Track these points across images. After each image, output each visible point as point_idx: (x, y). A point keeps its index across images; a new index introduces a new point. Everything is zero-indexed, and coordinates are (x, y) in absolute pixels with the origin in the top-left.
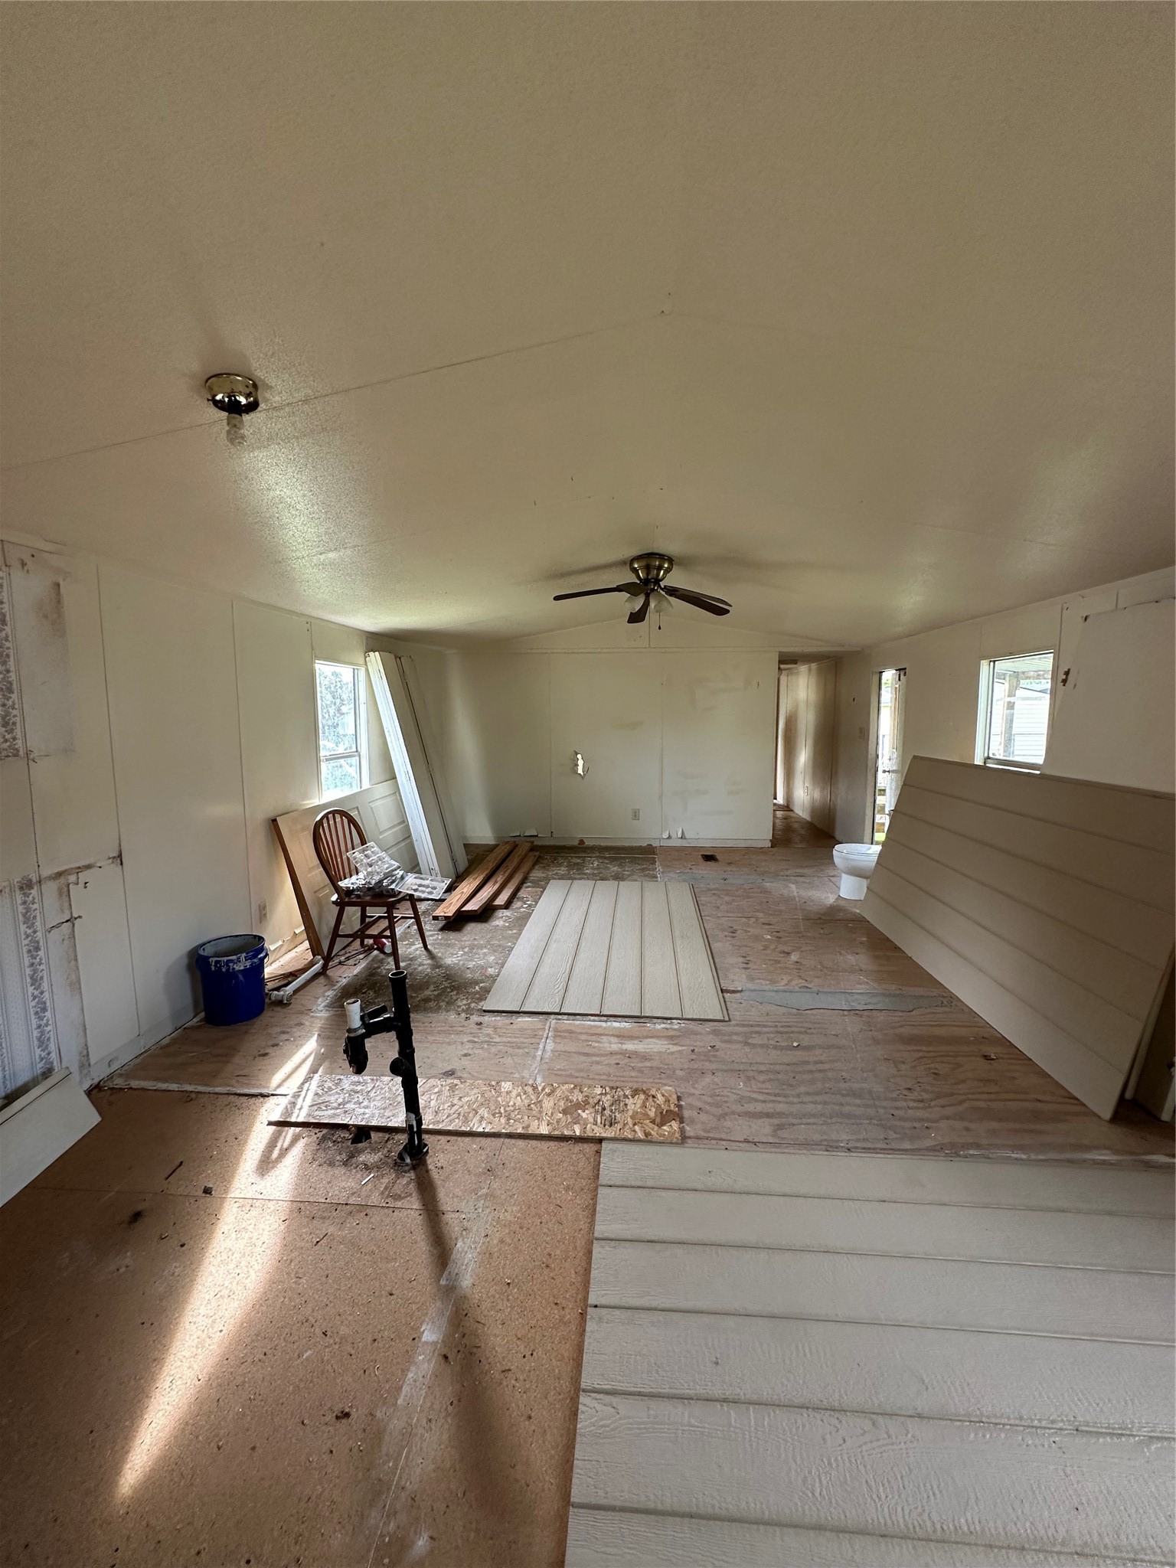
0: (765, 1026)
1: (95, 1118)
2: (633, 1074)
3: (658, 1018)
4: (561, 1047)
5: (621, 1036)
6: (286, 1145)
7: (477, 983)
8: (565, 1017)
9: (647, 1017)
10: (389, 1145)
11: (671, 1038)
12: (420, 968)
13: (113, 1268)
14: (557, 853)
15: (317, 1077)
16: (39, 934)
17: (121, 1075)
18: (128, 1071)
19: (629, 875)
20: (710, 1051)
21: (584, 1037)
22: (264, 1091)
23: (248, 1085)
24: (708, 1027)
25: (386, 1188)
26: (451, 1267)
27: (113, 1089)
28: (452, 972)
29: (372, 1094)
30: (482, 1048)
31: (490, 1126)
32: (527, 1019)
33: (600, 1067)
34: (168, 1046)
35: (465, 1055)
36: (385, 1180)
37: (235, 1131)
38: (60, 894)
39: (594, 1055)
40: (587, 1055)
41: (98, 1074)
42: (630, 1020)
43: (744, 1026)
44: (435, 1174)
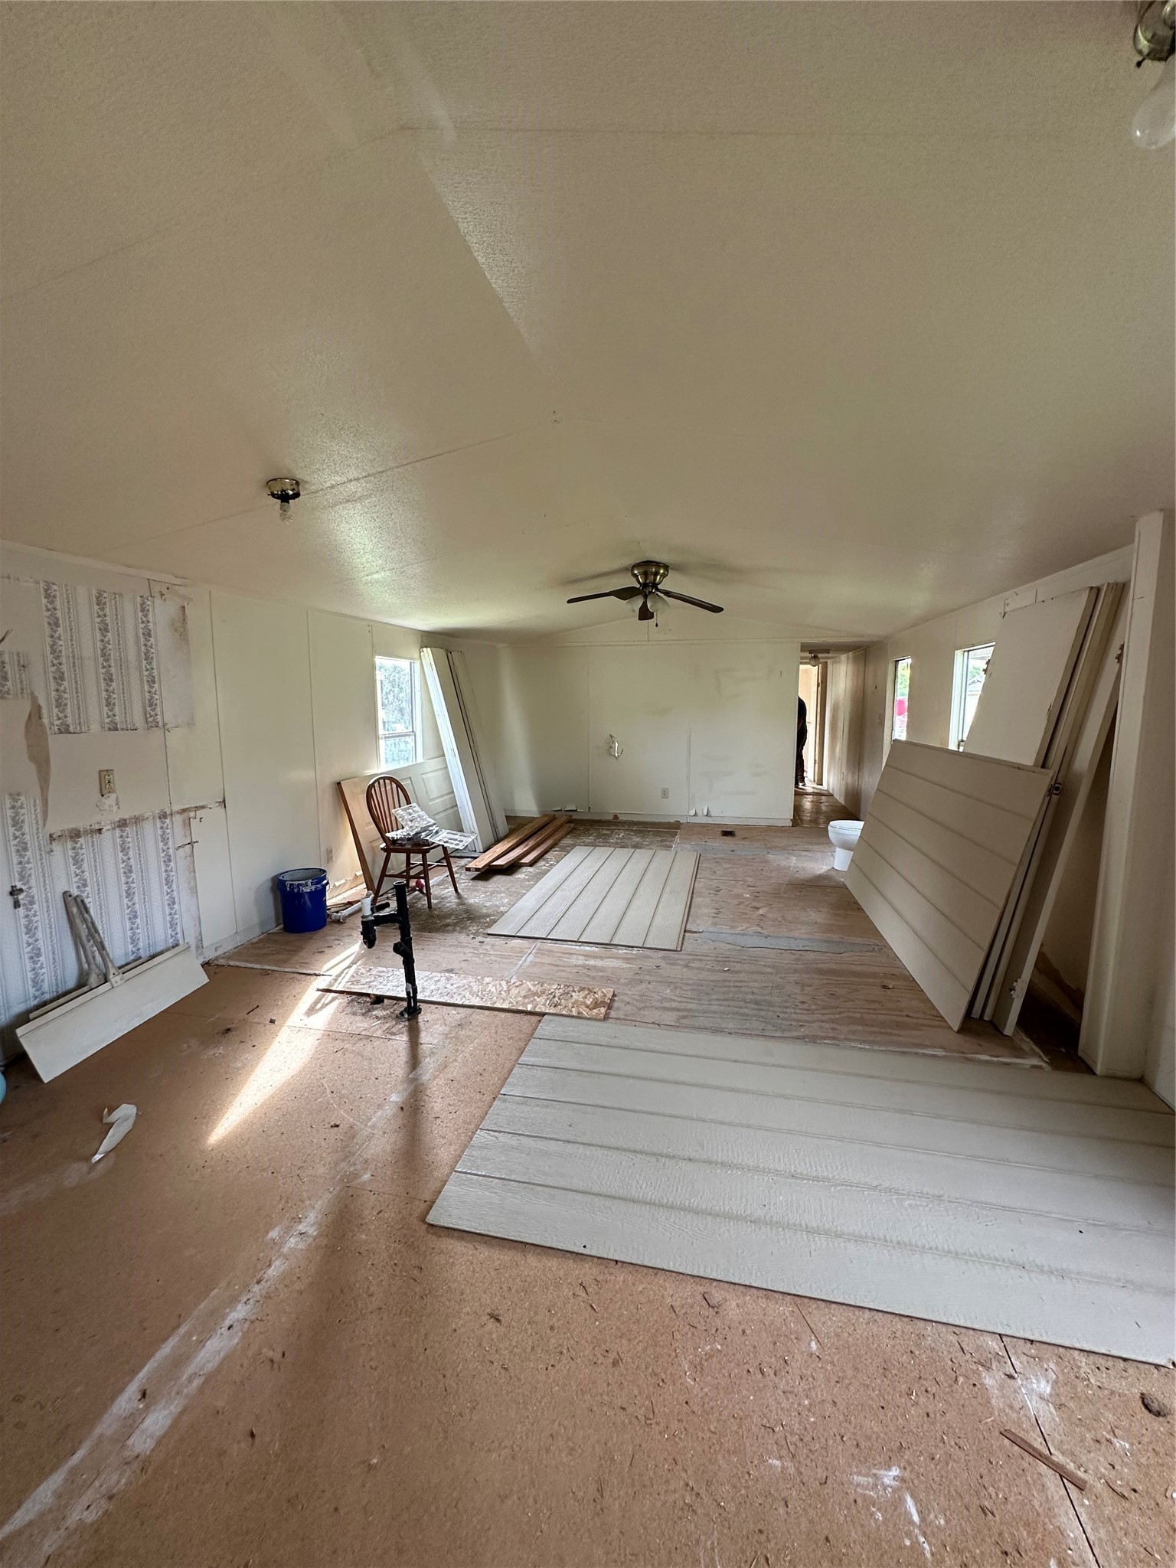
0: (707, 956)
1: (206, 980)
2: (587, 979)
3: (622, 946)
4: (537, 960)
5: (587, 956)
6: (326, 1002)
7: (489, 916)
8: (550, 941)
9: (614, 945)
10: (395, 1007)
11: (628, 959)
12: (448, 905)
13: (211, 1053)
14: (591, 825)
15: (355, 966)
16: (171, 850)
17: (223, 958)
18: (228, 956)
19: (648, 845)
20: (654, 969)
21: (558, 955)
22: (317, 972)
23: (307, 968)
24: (661, 954)
25: (387, 1029)
26: (419, 1071)
27: (218, 965)
28: (472, 908)
29: (391, 978)
30: (479, 957)
31: (468, 1001)
32: (519, 941)
33: (563, 974)
34: (256, 943)
35: (465, 960)
36: (387, 1025)
37: (294, 993)
38: (184, 825)
39: (561, 966)
40: (557, 966)
41: (210, 955)
42: (600, 946)
43: (690, 955)
44: (421, 1024)
